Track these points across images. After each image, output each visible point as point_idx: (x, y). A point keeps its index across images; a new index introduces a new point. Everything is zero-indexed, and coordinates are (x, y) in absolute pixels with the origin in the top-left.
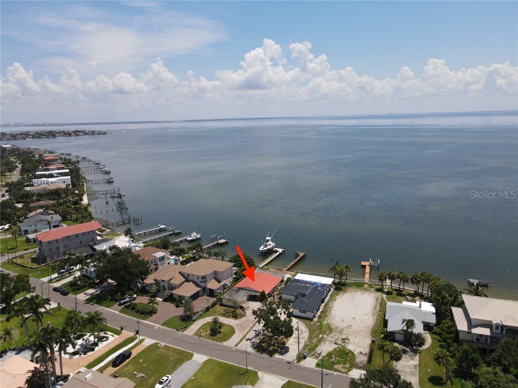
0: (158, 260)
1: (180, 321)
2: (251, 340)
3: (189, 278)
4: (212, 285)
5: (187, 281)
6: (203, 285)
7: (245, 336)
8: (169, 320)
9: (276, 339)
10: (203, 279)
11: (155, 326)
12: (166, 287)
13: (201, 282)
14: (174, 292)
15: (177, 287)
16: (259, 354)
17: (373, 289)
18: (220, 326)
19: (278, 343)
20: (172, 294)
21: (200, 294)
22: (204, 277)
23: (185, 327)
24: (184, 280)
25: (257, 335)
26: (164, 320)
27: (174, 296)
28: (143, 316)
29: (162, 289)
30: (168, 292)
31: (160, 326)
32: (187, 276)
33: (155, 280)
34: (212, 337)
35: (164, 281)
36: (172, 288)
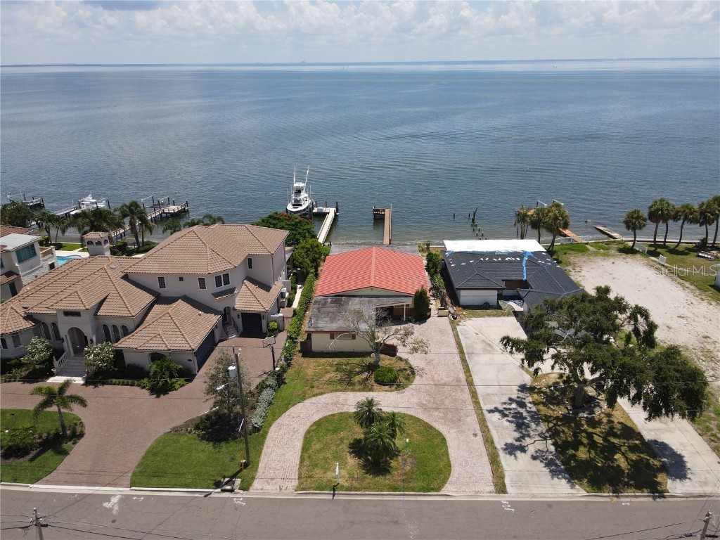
0: (14, 257)
1: (208, 446)
2: (523, 449)
3: (164, 292)
4: (247, 299)
5: (160, 299)
6: (220, 304)
7: (489, 442)
8: (153, 452)
9: (593, 423)
10: (218, 283)
11: (107, 498)
12: (88, 331)
13: (216, 295)
14: (125, 343)
15: (130, 326)
16: (605, 498)
17: (613, 252)
18: (393, 425)
19: (611, 432)
20: (119, 354)
21: (217, 337)
22: (222, 279)
23: (246, 465)
24: (149, 298)
25: (520, 424)
26: (134, 458)
27: (129, 359)
28: (24, 461)
29: (68, 345)
30: (97, 351)
31: (127, 491)
32: (155, 285)
33: (29, 317)
34: (380, 479)
35: (77, 314)
36: (112, 331)
